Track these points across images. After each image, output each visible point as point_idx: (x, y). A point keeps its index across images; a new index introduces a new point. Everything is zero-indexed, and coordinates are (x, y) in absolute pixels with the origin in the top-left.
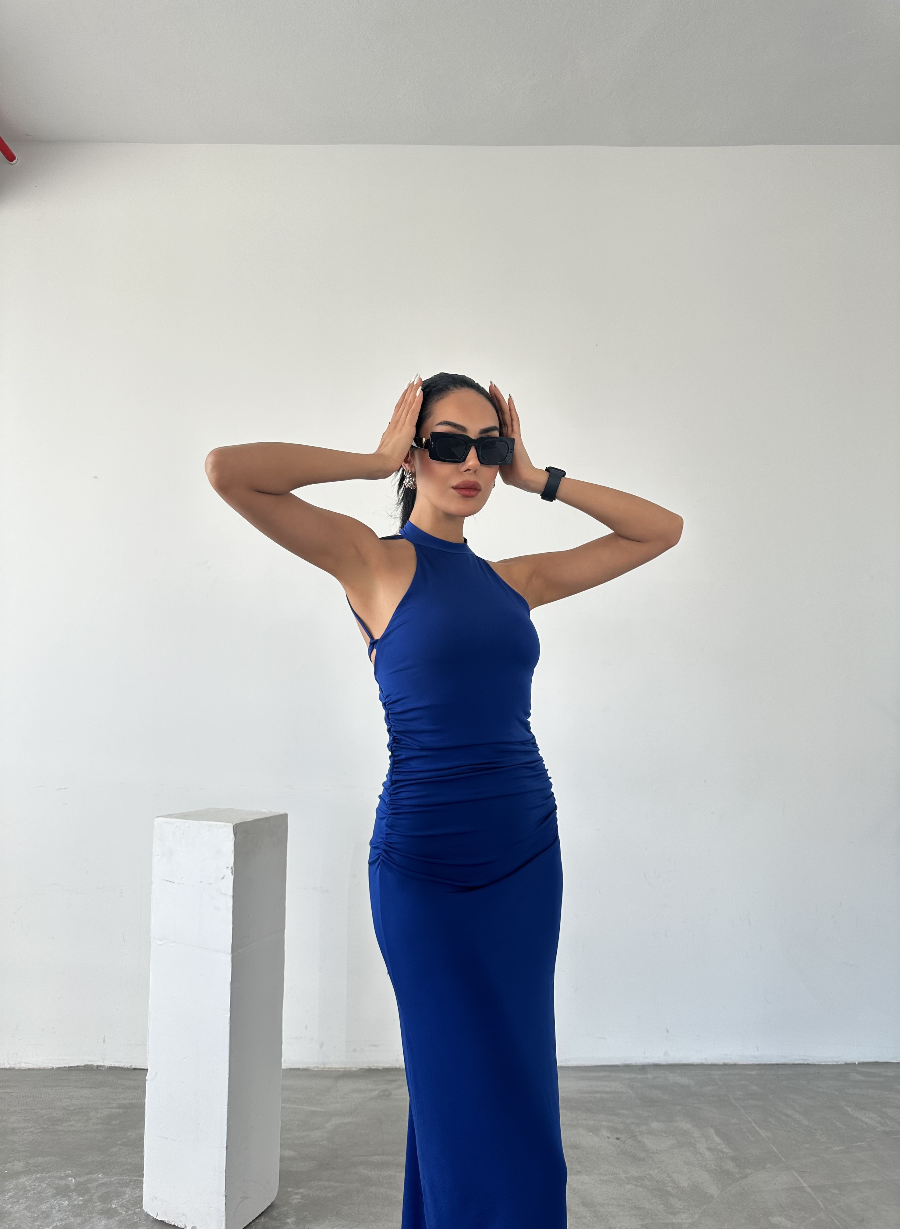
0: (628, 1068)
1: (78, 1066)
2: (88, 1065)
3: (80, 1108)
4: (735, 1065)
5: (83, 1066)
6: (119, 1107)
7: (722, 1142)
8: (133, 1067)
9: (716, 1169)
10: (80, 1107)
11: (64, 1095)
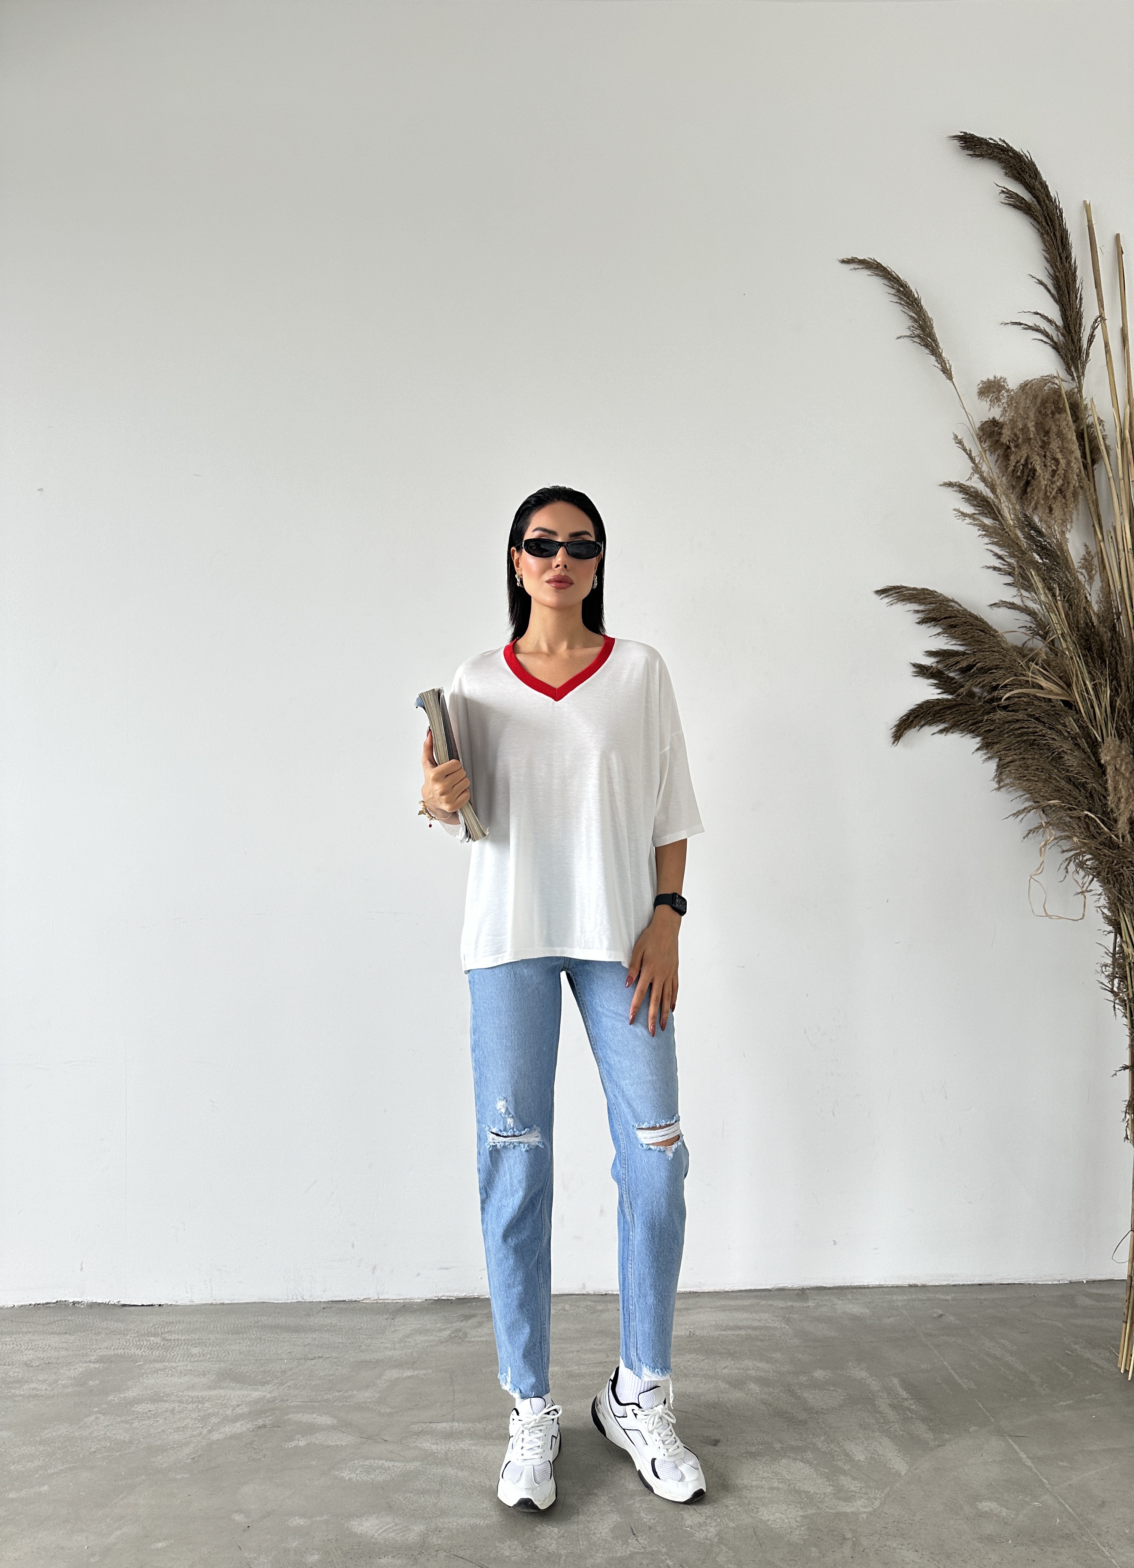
0: (781, 1292)
1: (47, 1303)
2: (61, 1301)
3: (46, 1364)
4: (924, 1286)
5: (54, 1303)
6: (101, 1360)
7: (910, 1397)
8: (122, 1303)
9: (903, 1435)
10: (46, 1362)
11: (26, 1344)
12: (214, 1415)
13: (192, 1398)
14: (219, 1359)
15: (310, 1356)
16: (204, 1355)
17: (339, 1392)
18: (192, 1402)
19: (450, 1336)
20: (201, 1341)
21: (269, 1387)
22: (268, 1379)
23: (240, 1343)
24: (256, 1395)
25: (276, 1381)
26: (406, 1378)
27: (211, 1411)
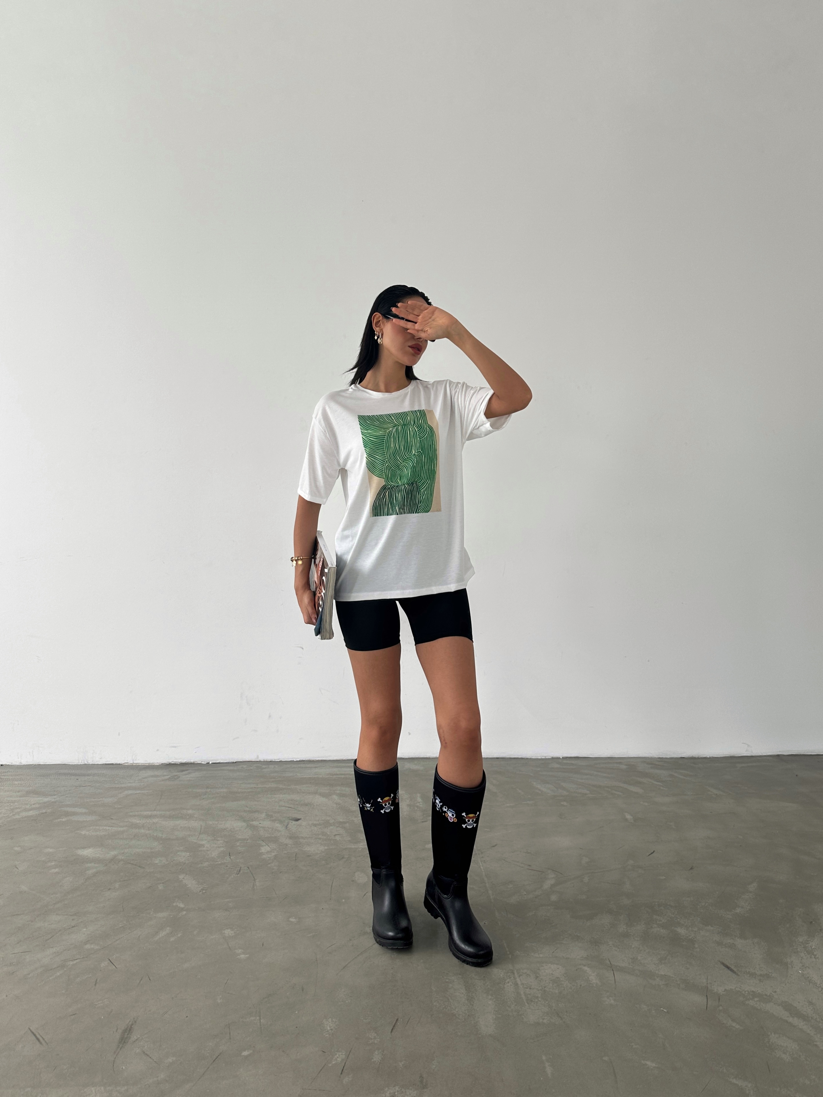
12: (18, 808)
13: (9, 801)
14: (29, 786)
15: (84, 785)
16: (21, 784)
17: (94, 799)
18: (8, 803)
19: (170, 778)
20: (21, 779)
21: (55, 797)
22: (56, 793)
23: (44, 780)
24: (46, 800)
25: (60, 794)
26: (135, 794)
27: (17, 806)
